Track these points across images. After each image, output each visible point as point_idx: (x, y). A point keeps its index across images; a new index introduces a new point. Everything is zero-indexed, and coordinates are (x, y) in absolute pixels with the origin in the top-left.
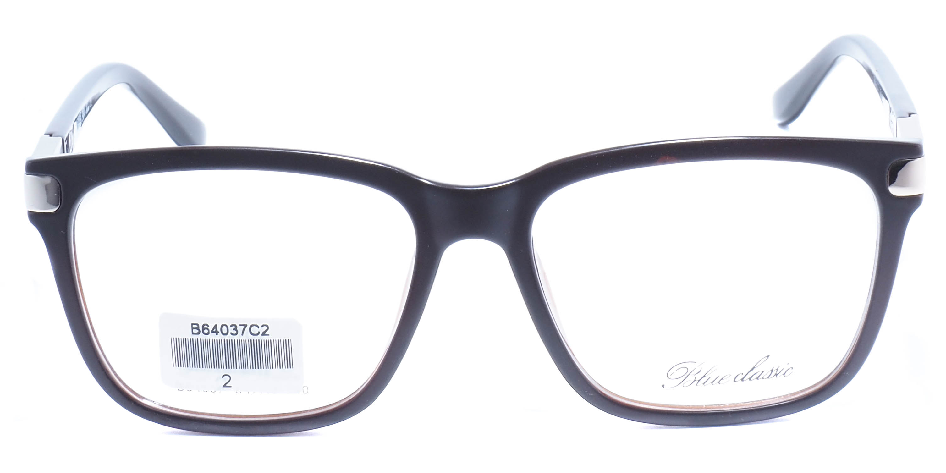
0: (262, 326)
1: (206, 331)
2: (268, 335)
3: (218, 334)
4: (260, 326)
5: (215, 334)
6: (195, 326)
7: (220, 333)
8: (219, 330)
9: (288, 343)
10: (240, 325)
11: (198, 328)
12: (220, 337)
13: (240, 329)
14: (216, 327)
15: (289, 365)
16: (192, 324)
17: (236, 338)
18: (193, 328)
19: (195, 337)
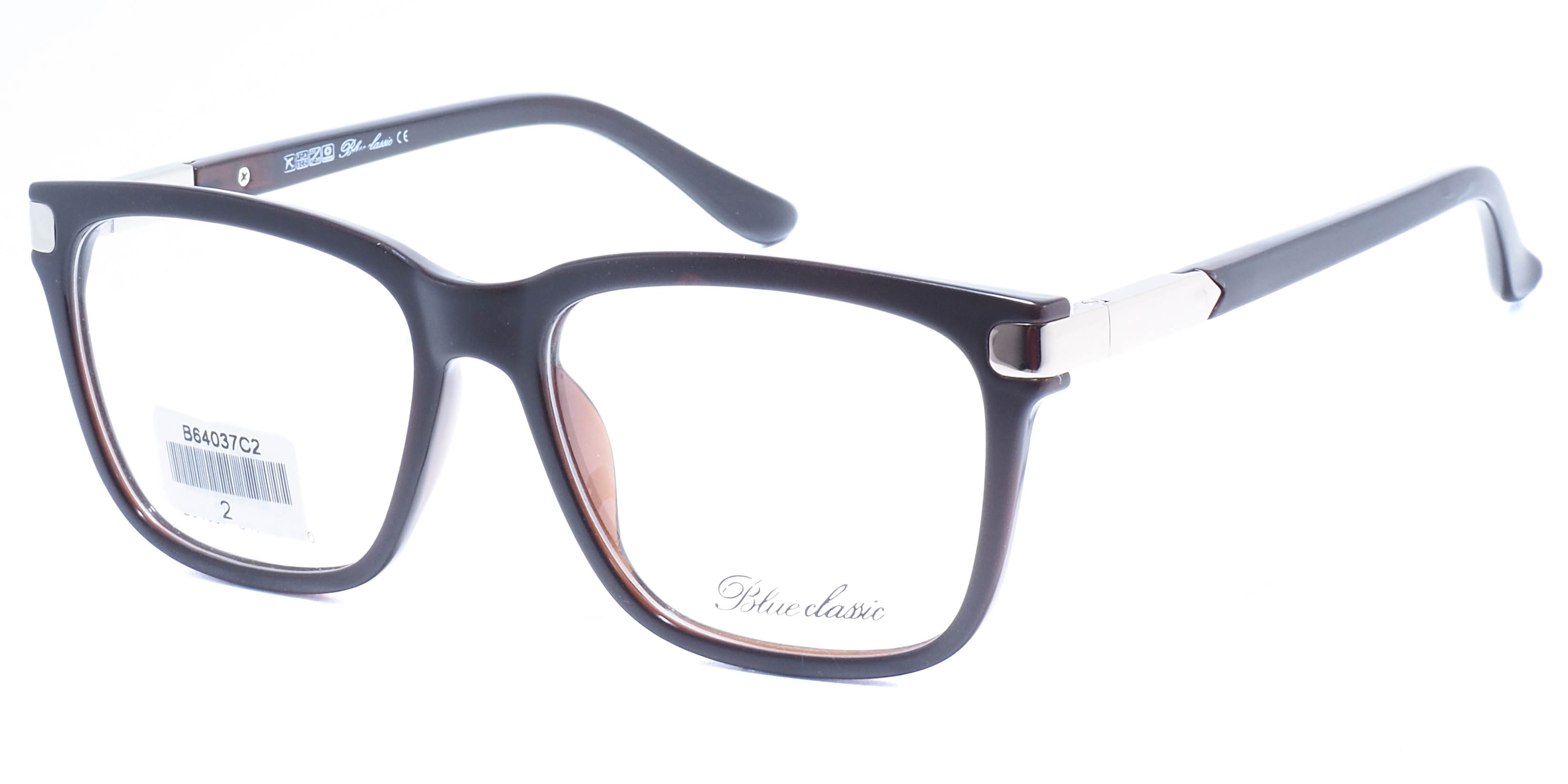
0: (253, 441)
1: (197, 438)
2: (259, 454)
3: (210, 444)
4: (250, 441)
5: (206, 443)
6: (187, 429)
7: (211, 443)
8: (209, 439)
9: (281, 468)
10: (230, 436)
11: (189, 432)
12: (211, 448)
13: (230, 440)
14: (205, 434)
15: (287, 500)
16: (184, 426)
17: (229, 452)
18: (185, 432)
19: (188, 443)
